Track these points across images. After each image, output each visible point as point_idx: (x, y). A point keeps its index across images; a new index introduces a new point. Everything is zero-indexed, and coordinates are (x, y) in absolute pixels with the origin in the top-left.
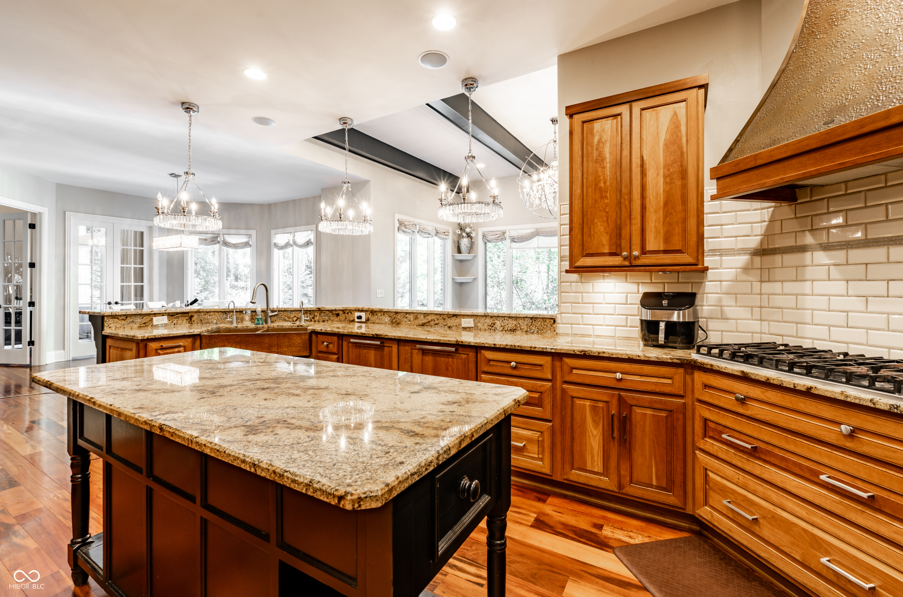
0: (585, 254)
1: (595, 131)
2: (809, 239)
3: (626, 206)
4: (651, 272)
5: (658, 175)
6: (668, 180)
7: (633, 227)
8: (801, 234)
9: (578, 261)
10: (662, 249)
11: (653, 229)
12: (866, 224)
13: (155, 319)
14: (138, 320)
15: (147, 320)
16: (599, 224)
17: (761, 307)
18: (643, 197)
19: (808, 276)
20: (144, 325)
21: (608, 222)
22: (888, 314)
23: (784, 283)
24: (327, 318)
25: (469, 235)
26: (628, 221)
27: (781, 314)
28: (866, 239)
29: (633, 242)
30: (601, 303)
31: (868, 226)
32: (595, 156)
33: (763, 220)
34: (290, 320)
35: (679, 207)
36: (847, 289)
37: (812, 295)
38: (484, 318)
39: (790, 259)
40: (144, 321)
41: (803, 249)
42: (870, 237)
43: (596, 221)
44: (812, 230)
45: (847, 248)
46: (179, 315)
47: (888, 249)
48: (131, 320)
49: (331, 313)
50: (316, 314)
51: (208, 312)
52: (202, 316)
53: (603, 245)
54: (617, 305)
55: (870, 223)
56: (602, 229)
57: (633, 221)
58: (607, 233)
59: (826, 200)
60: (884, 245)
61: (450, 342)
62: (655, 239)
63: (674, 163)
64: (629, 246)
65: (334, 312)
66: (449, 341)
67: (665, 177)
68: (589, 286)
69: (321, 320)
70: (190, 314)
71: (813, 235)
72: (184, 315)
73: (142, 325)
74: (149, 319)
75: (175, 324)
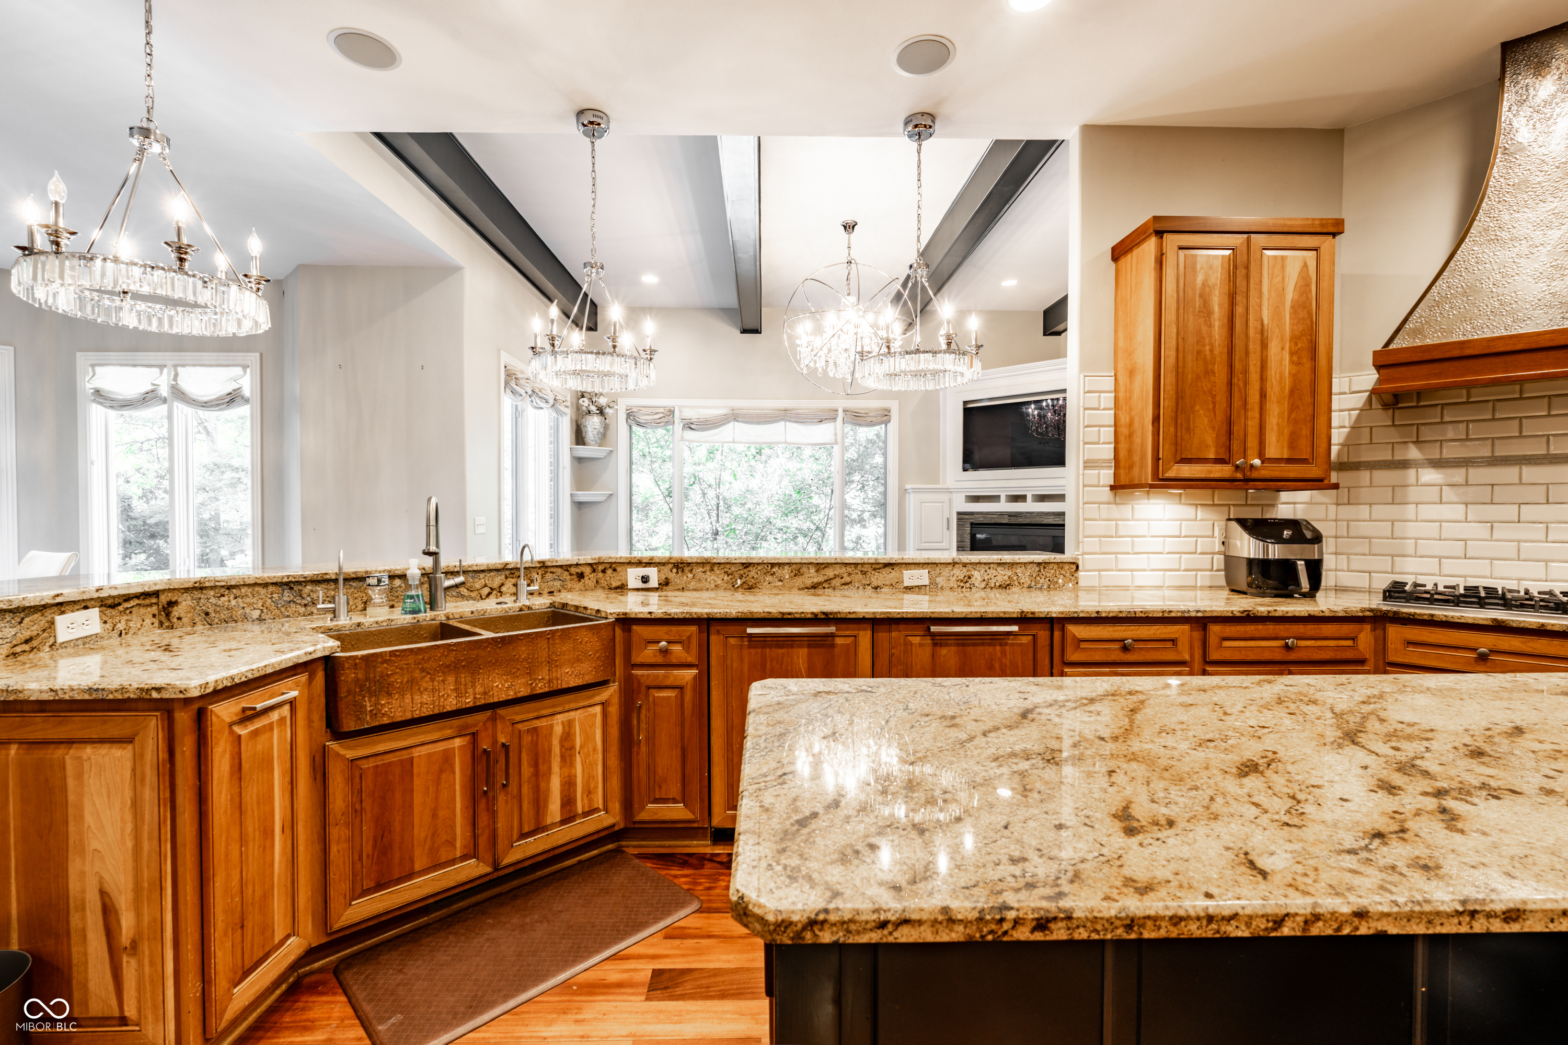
0: (1178, 459)
1: (1198, 266)
2: (1413, 453)
3: (1240, 390)
4: (1213, 488)
5: (1283, 349)
6: (1295, 358)
7: (1250, 423)
8: (1402, 446)
9: (1169, 469)
10: (1285, 456)
11: (1275, 428)
12: (1493, 439)
13: (62, 621)
14: (9, 629)
15: (34, 630)
16: (1201, 412)
17: (1336, 537)
18: (1263, 379)
19: (1411, 499)
20: (26, 647)
21: (1214, 411)
22: (1519, 541)
23: (1374, 507)
24: (558, 584)
25: (601, 412)
26: (1242, 413)
27: (1367, 545)
28: (1493, 456)
29: (1249, 444)
30: (1145, 536)
31: (1496, 441)
32: (1197, 305)
33: (1342, 425)
34: (473, 594)
35: (1308, 399)
36: (1466, 513)
37: (1417, 521)
38: (950, 567)
39: (1383, 477)
40: (27, 634)
41: (1404, 465)
42: (1497, 454)
43: (1197, 408)
44: (1417, 442)
45: (1467, 466)
46: (132, 603)
47: (1521, 468)
49: (566, 573)
50: (535, 576)
51: (229, 588)
52: (210, 600)
53: (1207, 446)
54: (1167, 539)
55: (1497, 438)
56: (1206, 421)
57: (1250, 414)
58: (1213, 428)
59: (1440, 407)
60: (1515, 464)
61: (1007, 616)
62: (1278, 441)
63: (1302, 335)
64: (1242, 449)
65: (573, 570)
66: (1005, 613)
67: (1292, 353)
68: (1125, 510)
69: (546, 590)
70: (164, 599)
71: (1420, 449)
72: (147, 601)
73: (18, 649)
74: (43, 623)
75: (120, 635)
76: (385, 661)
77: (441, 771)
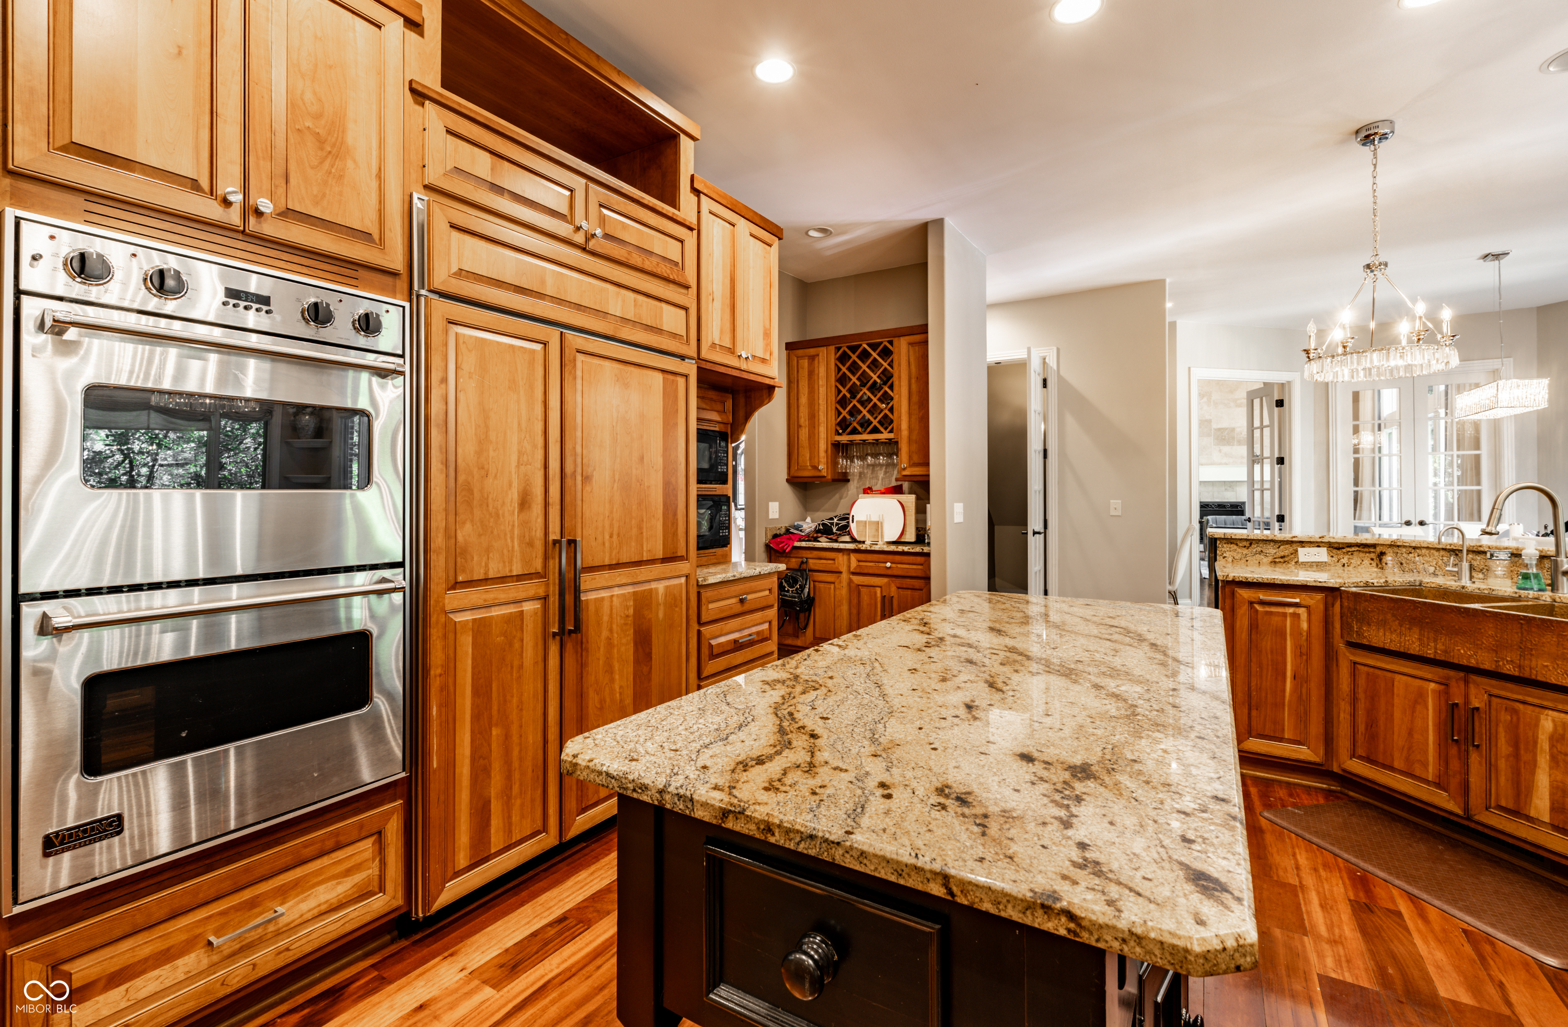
13: (1301, 551)
14: (1271, 550)
15: (1286, 553)
20: (1282, 560)
40: (1282, 554)
46: (1353, 549)
48: (1259, 549)
51: (1415, 548)
52: (1404, 555)
70: (1378, 549)
72: (1366, 550)
73: (1277, 560)
74: (1291, 550)
75: (1344, 565)
76: (1366, 601)
77: (1416, 702)
